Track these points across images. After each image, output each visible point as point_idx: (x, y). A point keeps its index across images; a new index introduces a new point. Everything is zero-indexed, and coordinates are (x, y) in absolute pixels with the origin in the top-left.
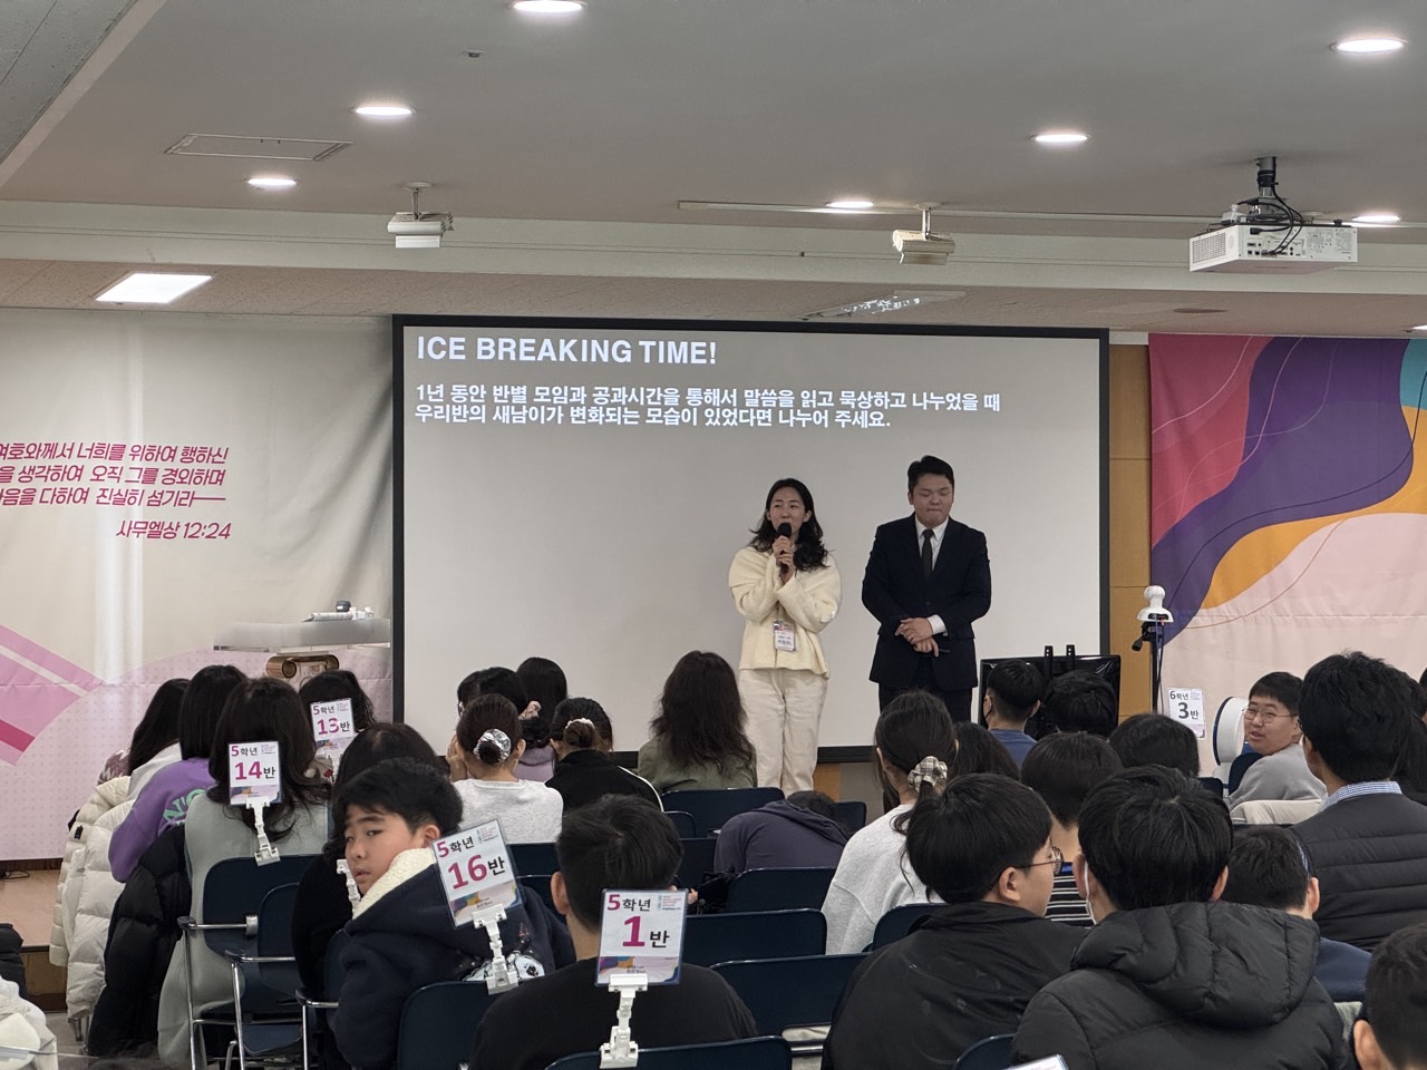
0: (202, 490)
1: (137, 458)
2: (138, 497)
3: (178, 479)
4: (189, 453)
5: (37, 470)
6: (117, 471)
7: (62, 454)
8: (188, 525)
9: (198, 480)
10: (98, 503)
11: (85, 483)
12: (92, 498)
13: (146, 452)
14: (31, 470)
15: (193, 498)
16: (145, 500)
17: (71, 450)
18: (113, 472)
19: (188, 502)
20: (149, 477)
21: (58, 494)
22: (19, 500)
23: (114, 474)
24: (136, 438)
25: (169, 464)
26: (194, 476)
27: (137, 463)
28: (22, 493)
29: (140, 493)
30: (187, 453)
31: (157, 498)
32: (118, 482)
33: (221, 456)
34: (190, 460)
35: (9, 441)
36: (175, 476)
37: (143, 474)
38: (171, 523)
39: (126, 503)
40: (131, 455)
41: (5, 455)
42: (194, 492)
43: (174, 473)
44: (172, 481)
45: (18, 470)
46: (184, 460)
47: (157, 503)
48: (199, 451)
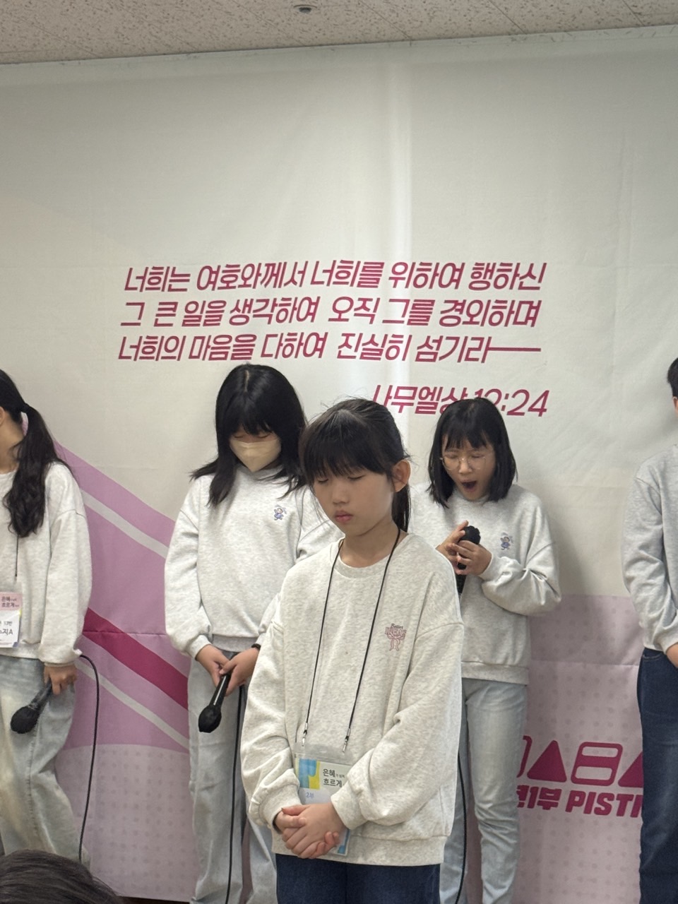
0: (503, 335)
1: (401, 283)
2: (402, 347)
3: (465, 317)
4: (483, 273)
5: (256, 306)
6: (370, 305)
9: (496, 318)
10: (340, 356)
11: (321, 324)
12: (331, 347)
13: (415, 273)
14: (248, 305)
15: (488, 349)
16: (413, 352)
17: (303, 272)
18: (364, 307)
19: (479, 355)
20: (419, 314)
21: (285, 343)
22: (231, 352)
23: (365, 309)
24: (400, 251)
25: (451, 293)
26: (491, 311)
27: (401, 291)
28: (234, 342)
29: (405, 340)
30: (480, 274)
31: (431, 348)
32: (371, 322)
33: (534, 277)
34: (485, 285)
35: (220, 260)
36: (461, 311)
37: (409, 309)
38: (453, 390)
39: (383, 356)
40: (391, 278)
41: (214, 283)
42: (490, 338)
43: (459, 307)
44: (455, 321)
45: (230, 306)
46: (474, 285)
47: (431, 357)
48: (499, 270)
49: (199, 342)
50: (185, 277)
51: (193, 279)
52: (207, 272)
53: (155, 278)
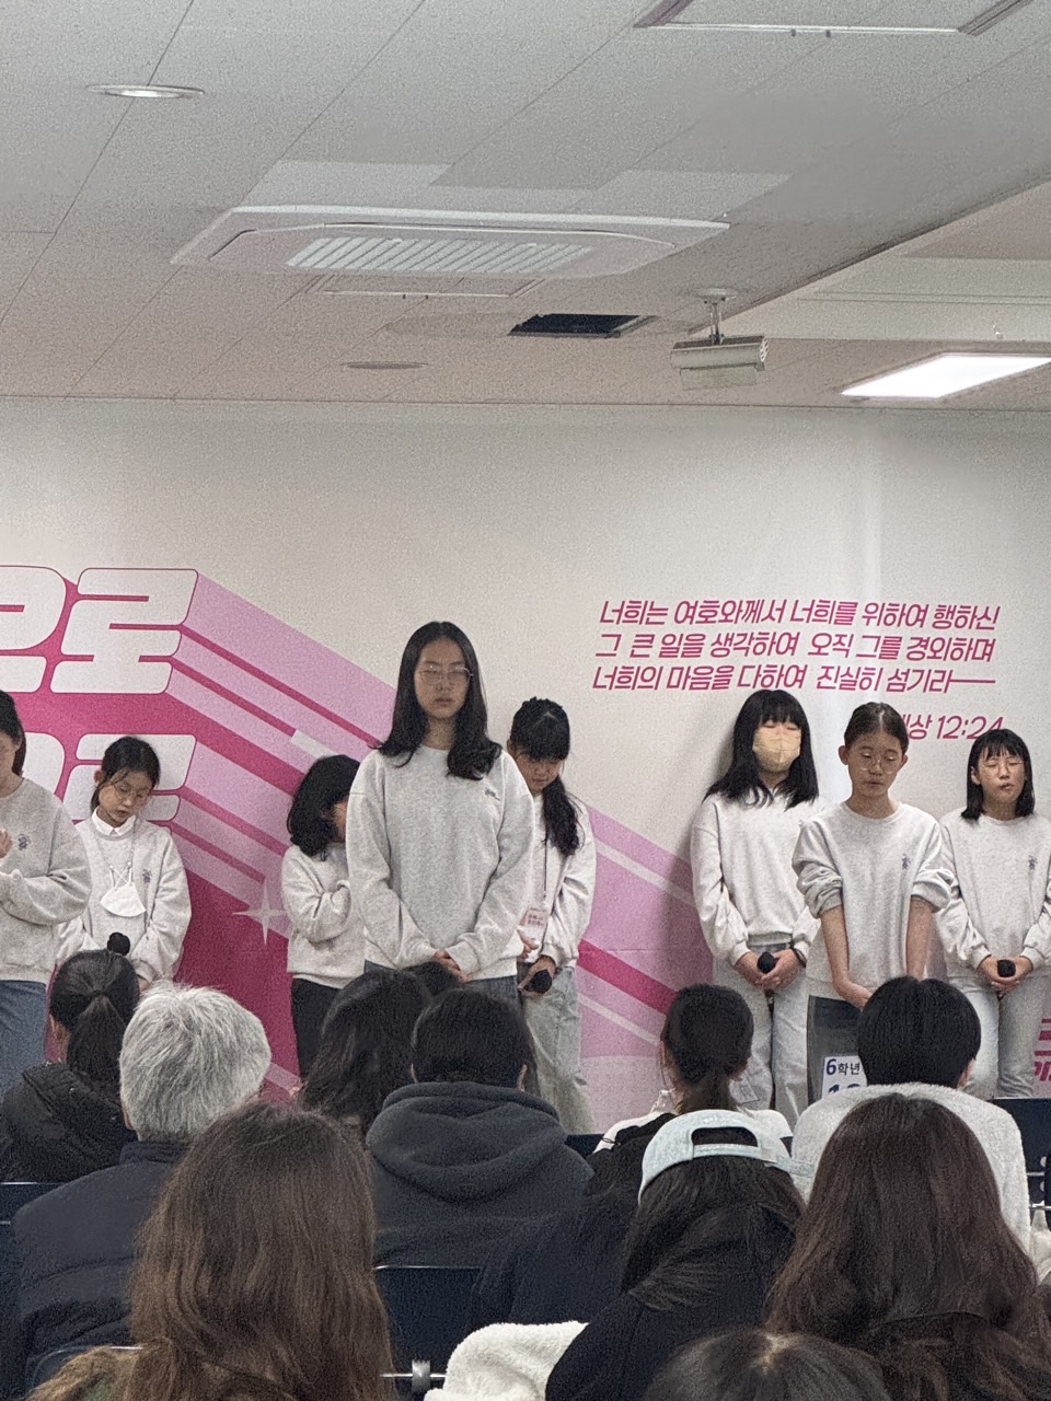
0: (961, 669)
1: (873, 622)
3: (929, 653)
4: (945, 614)
5: (736, 639)
6: (845, 641)
7: (770, 616)
8: (942, 719)
9: (957, 654)
10: (819, 687)
11: (801, 657)
12: (811, 678)
13: (885, 613)
14: (729, 639)
15: (949, 680)
16: (884, 683)
17: (782, 610)
18: (840, 642)
19: (942, 686)
20: (889, 648)
21: (763, 674)
22: (712, 682)
23: (842, 646)
24: (871, 592)
25: (917, 631)
26: (952, 647)
27: (873, 628)
28: (715, 673)
29: (877, 672)
30: (943, 615)
31: (899, 679)
32: (847, 656)
33: (989, 619)
34: (947, 625)
35: (699, 596)
36: (925, 647)
37: (880, 645)
38: (920, 717)
39: (857, 687)
40: (864, 617)
41: (692, 618)
42: (951, 671)
43: (924, 643)
44: (920, 656)
45: (712, 638)
46: (937, 625)
47: (901, 687)
48: (959, 612)
49: (677, 673)
50: (663, 612)
51: (671, 613)
52: (684, 607)
53: (632, 611)
